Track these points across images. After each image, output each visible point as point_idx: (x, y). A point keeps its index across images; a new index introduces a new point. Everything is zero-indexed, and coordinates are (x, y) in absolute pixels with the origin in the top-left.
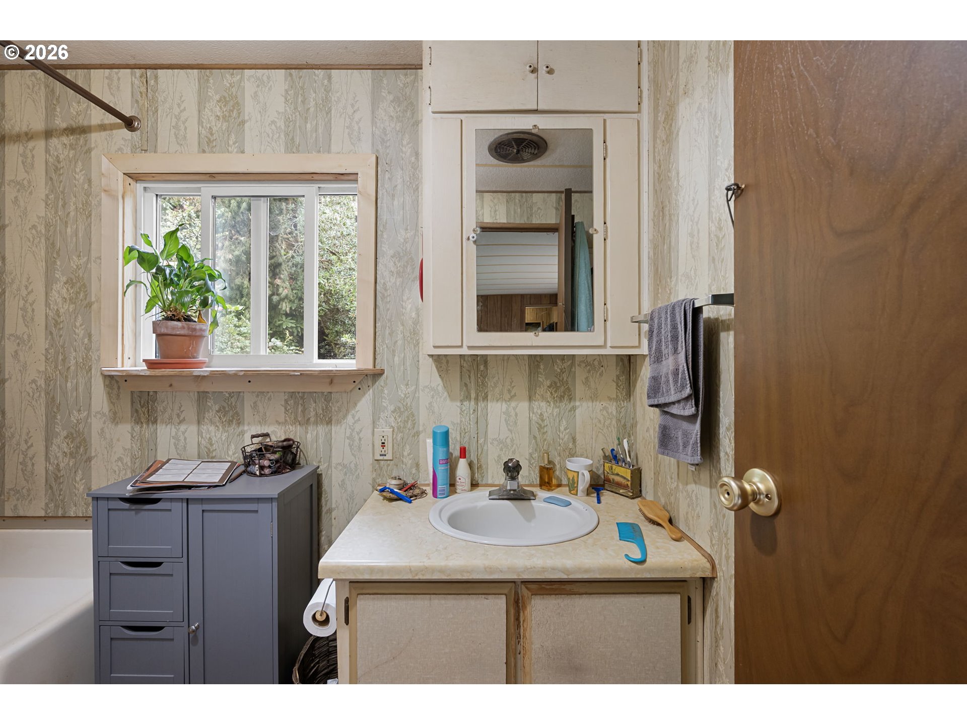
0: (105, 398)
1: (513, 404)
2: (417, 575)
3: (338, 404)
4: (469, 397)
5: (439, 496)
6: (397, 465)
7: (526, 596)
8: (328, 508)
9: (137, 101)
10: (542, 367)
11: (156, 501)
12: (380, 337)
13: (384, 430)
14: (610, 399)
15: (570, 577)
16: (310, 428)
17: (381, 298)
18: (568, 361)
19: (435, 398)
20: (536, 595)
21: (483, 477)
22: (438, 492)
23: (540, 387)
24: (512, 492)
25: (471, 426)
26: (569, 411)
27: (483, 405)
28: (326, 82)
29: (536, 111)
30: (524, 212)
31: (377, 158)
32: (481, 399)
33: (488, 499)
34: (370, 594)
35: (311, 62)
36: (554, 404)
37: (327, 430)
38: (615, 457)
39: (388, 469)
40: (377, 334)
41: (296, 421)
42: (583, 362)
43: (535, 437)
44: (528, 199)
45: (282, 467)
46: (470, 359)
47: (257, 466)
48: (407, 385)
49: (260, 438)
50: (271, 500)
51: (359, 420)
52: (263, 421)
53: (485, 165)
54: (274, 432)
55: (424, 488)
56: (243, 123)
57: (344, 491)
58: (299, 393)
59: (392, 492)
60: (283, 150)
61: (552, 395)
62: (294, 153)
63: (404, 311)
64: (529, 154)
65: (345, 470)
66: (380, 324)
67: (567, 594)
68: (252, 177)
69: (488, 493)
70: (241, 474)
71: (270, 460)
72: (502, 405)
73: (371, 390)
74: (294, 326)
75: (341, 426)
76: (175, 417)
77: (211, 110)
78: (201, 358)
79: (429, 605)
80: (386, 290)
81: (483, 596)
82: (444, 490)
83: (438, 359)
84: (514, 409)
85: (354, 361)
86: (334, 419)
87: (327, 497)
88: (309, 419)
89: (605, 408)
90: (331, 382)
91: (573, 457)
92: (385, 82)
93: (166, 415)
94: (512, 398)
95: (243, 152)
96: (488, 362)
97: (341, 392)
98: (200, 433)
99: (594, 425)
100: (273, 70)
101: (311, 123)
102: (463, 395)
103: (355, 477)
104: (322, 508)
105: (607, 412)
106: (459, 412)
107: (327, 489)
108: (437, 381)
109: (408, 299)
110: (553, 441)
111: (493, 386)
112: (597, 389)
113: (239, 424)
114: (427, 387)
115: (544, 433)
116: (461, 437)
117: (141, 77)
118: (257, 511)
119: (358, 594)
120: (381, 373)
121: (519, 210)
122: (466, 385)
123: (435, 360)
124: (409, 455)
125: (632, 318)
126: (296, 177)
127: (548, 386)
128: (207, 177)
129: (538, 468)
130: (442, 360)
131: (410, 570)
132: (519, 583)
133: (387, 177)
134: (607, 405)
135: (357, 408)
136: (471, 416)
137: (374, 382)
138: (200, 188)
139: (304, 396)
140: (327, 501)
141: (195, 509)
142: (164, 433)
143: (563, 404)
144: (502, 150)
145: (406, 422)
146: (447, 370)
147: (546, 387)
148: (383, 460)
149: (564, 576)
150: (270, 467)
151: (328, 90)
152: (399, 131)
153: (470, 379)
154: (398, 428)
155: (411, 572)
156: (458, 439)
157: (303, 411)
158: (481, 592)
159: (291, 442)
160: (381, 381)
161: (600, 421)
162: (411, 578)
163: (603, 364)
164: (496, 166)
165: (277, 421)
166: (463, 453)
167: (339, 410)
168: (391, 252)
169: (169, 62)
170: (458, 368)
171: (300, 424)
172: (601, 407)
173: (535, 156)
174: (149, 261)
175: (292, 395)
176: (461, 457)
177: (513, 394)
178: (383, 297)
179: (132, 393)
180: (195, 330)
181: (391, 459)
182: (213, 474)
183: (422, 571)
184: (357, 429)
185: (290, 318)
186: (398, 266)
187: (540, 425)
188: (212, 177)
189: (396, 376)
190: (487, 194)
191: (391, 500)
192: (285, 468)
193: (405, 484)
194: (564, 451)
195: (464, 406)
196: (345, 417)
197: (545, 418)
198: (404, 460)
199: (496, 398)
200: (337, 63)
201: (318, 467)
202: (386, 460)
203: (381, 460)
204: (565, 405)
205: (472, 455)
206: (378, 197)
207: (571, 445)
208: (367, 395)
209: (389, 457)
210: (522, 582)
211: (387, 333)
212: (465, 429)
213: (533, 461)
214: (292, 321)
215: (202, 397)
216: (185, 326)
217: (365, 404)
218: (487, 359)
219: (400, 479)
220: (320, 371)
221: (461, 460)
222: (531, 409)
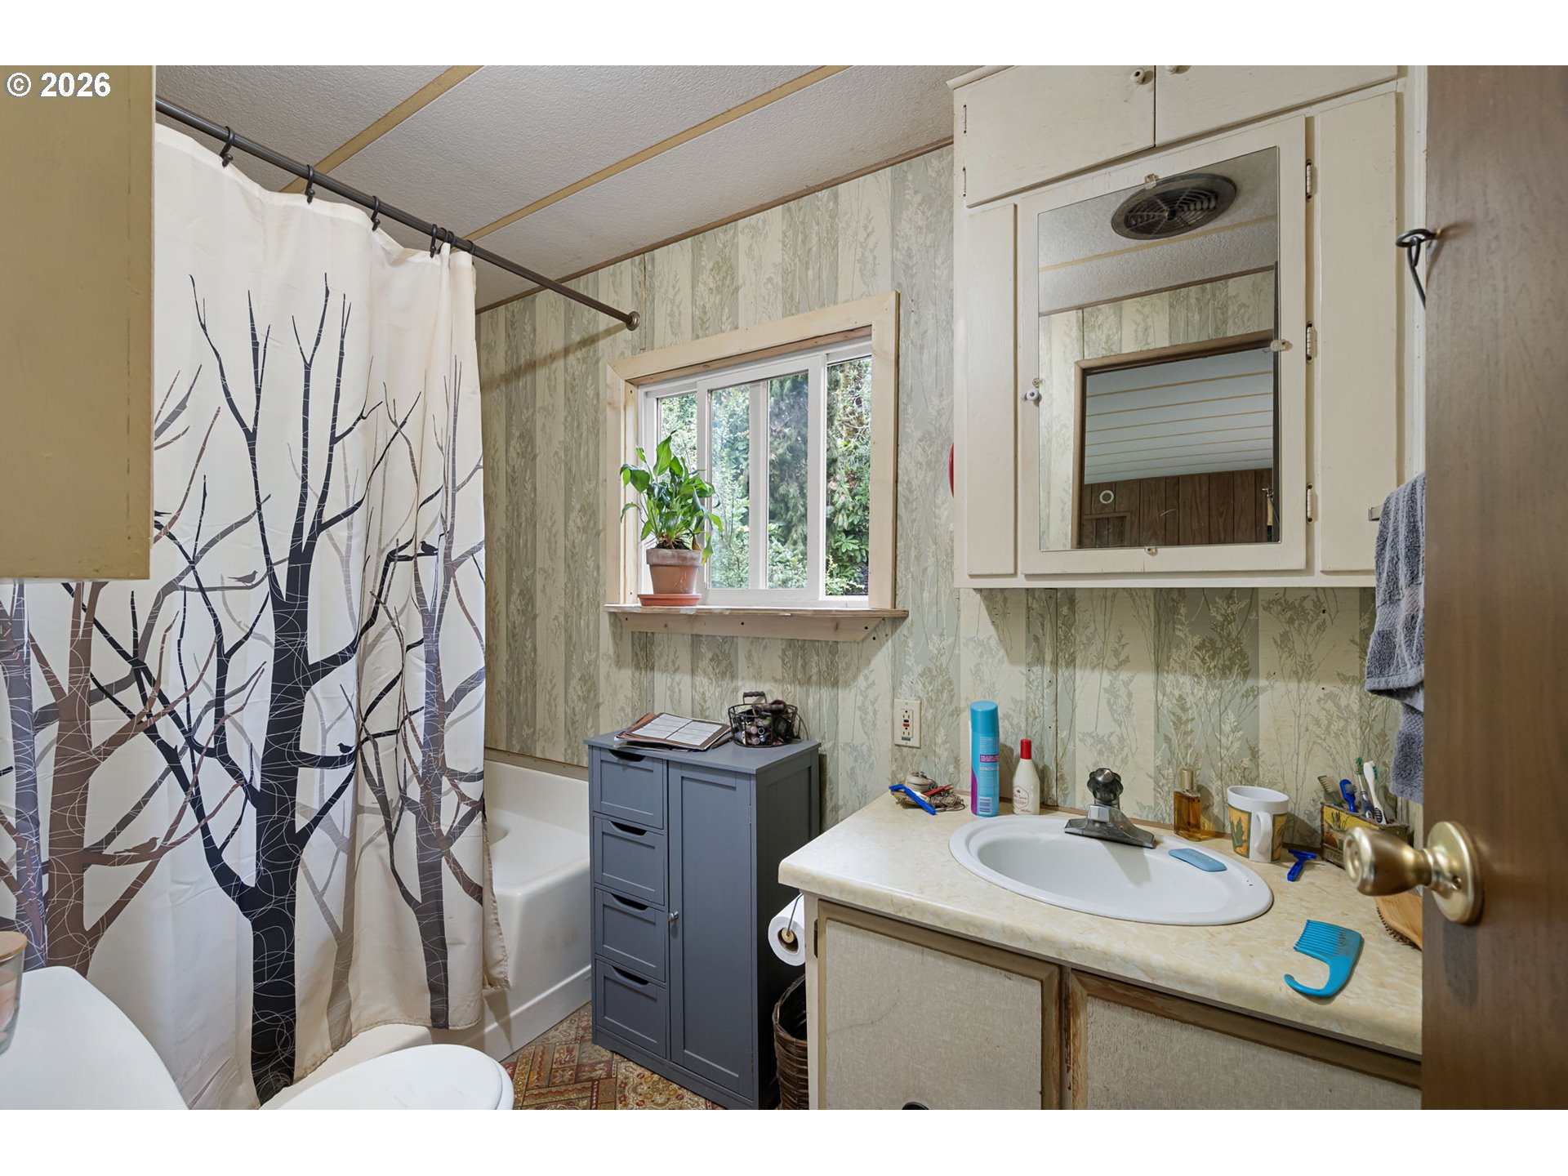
0: (610, 639)
1: (1124, 676)
2: (900, 910)
3: (847, 659)
4: (1041, 659)
5: (980, 813)
6: (926, 757)
7: (1079, 994)
8: (833, 804)
9: (637, 294)
10: (1183, 611)
11: (639, 758)
12: (903, 562)
13: (908, 702)
14: (1344, 679)
15: (1157, 983)
16: (813, 689)
17: (905, 504)
18: (1239, 600)
19: (985, 658)
20: (1095, 997)
21: (1066, 795)
22: (979, 806)
23: (1178, 647)
24: (1097, 825)
25: (1046, 708)
26: (1243, 696)
27: (1066, 674)
28: (831, 204)
29: (1153, 149)
30: (1207, 318)
31: (898, 296)
32: (1064, 664)
33: (1063, 830)
34: (842, 922)
35: (812, 183)
36: (1209, 680)
37: (832, 694)
38: (1350, 797)
39: (913, 760)
40: (899, 558)
41: (795, 680)
42: (1277, 602)
43: (1167, 739)
44: (1218, 292)
45: (772, 737)
46: (1043, 596)
47: (744, 732)
48: (942, 635)
49: (754, 698)
50: (746, 776)
51: (873, 683)
52: (758, 677)
53: (1116, 253)
54: (770, 691)
55: (962, 797)
56: (737, 289)
57: (853, 784)
58: (798, 640)
59: (908, 792)
60: (780, 313)
61: (1204, 664)
62: (793, 315)
63: (937, 521)
64: (1199, 213)
65: (854, 755)
66: (902, 543)
67: (1156, 1014)
68: (748, 358)
69: (1067, 822)
70: (727, 741)
71: (758, 727)
72: (1101, 676)
73: (890, 641)
74: (857, 548)
75: (850, 689)
76: (670, 664)
77: (705, 283)
78: (694, 593)
79: (920, 961)
80: (911, 491)
81: (1004, 972)
82: (988, 804)
83: (989, 595)
84: (1126, 684)
85: (865, 598)
86: (841, 679)
87: (832, 789)
88: (810, 677)
89: (1330, 696)
90: (837, 628)
91: (1252, 785)
92: (910, 177)
93: (663, 661)
94: (1122, 664)
95: (736, 328)
96: (1076, 601)
97: (850, 642)
98: (693, 686)
99: (1303, 729)
100: (769, 211)
101: (813, 268)
102: (1031, 656)
103: (868, 765)
104: (825, 803)
105: (1337, 705)
106: (1024, 683)
107: (832, 777)
108: (988, 630)
109: (943, 503)
110: (1207, 750)
111: (1085, 642)
112: (1309, 656)
113: (733, 677)
114: (972, 639)
115: (1186, 733)
116: (1027, 724)
117: (639, 264)
118: (734, 788)
119: (828, 918)
120: (904, 616)
121: (1197, 317)
122: (1036, 639)
123: (985, 597)
124: (944, 743)
125: (1371, 512)
126: (794, 347)
127: (1196, 647)
128: (700, 368)
129: (1172, 795)
130: (996, 597)
131: (892, 901)
132: (1070, 970)
133: (912, 321)
134: (1336, 691)
135: (872, 667)
136: (1045, 691)
137: (894, 629)
138: (696, 382)
139: (804, 645)
140: (832, 794)
141: (676, 774)
142: (661, 681)
143: (1228, 681)
144: (1139, 220)
145: (940, 692)
146: (1005, 614)
147: (1191, 649)
148: (906, 747)
149: (1145, 979)
150: (757, 735)
151: (833, 216)
152: (930, 247)
153: (1043, 629)
154: (928, 701)
155: (893, 904)
156: (1023, 726)
157: (804, 666)
158: (1003, 966)
159: (782, 706)
160: (904, 629)
161: (1317, 722)
162: (892, 913)
163: (1325, 606)
164: (1135, 249)
165: (773, 677)
166: (1027, 749)
167: (848, 667)
168: (918, 434)
169: (664, 238)
170: (1024, 610)
171: (799, 684)
172: (1321, 694)
173: (1213, 214)
174: (641, 480)
175: (791, 643)
176: (1022, 757)
177: (1122, 657)
178: (908, 501)
179: (633, 633)
180: (685, 559)
181: (918, 746)
182: (697, 735)
183: (908, 907)
184: (871, 697)
185: (851, 537)
186: (929, 453)
187: (1179, 718)
188: (706, 367)
189: (926, 622)
190: (1129, 300)
191: (907, 805)
192: (776, 740)
193: (933, 785)
194: (1231, 770)
195: (1033, 672)
196: (855, 678)
197: (1189, 705)
198: (937, 750)
199: (1091, 663)
200: (845, 173)
201: (820, 745)
202: (910, 747)
203: (904, 746)
204: (1234, 685)
205: (1046, 756)
206: (900, 353)
207: (1246, 762)
208: (884, 649)
209: (915, 742)
210: (1072, 969)
211: (913, 555)
212: (1034, 712)
213: (1164, 781)
214: (854, 541)
215: (696, 640)
216: (676, 554)
217: (881, 660)
218: (1074, 595)
219: (925, 777)
220: (815, 611)
221: (1021, 760)
222: (1159, 686)
